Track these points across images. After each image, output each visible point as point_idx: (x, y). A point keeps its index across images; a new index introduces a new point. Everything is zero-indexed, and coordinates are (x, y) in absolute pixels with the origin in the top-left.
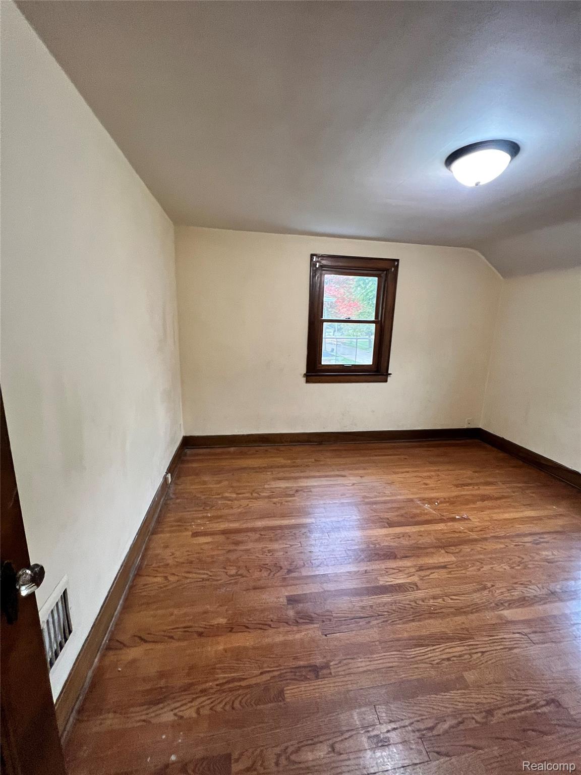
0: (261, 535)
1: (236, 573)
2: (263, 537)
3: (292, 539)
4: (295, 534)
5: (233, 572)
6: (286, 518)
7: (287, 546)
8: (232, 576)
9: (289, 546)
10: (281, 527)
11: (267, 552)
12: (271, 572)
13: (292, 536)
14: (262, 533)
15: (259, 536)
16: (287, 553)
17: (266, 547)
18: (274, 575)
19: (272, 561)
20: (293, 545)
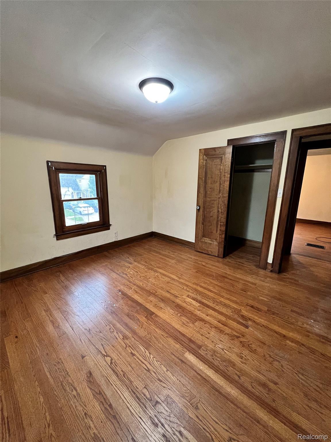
0: (239, 377)
1: (274, 361)
2: (238, 373)
3: (218, 353)
4: (212, 356)
5: (276, 363)
6: (204, 375)
7: (226, 351)
8: (277, 361)
9: (224, 350)
10: (217, 370)
11: (244, 359)
12: (249, 344)
13: (216, 356)
14: (237, 378)
15: (242, 378)
16: (230, 347)
17: (242, 363)
18: (248, 342)
19: (244, 350)
20: (221, 349)
